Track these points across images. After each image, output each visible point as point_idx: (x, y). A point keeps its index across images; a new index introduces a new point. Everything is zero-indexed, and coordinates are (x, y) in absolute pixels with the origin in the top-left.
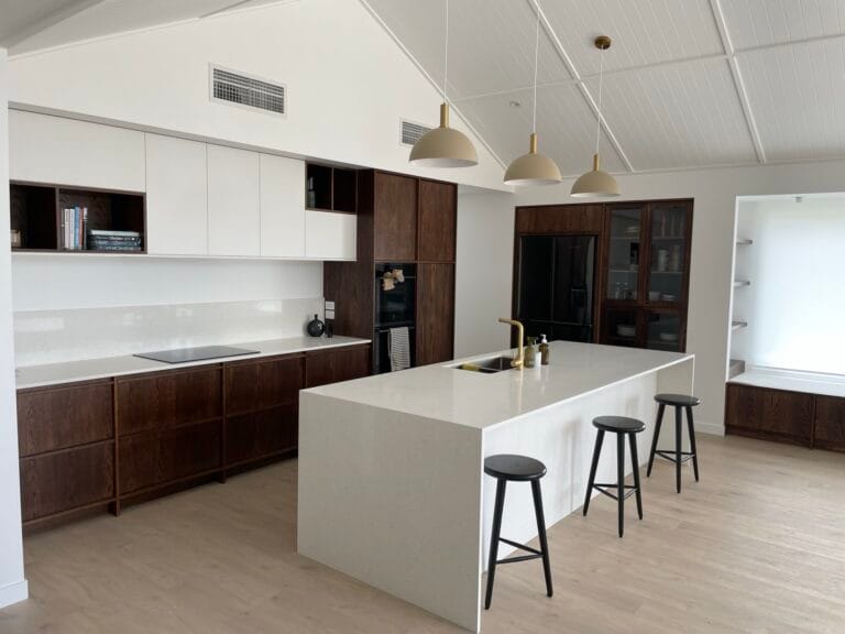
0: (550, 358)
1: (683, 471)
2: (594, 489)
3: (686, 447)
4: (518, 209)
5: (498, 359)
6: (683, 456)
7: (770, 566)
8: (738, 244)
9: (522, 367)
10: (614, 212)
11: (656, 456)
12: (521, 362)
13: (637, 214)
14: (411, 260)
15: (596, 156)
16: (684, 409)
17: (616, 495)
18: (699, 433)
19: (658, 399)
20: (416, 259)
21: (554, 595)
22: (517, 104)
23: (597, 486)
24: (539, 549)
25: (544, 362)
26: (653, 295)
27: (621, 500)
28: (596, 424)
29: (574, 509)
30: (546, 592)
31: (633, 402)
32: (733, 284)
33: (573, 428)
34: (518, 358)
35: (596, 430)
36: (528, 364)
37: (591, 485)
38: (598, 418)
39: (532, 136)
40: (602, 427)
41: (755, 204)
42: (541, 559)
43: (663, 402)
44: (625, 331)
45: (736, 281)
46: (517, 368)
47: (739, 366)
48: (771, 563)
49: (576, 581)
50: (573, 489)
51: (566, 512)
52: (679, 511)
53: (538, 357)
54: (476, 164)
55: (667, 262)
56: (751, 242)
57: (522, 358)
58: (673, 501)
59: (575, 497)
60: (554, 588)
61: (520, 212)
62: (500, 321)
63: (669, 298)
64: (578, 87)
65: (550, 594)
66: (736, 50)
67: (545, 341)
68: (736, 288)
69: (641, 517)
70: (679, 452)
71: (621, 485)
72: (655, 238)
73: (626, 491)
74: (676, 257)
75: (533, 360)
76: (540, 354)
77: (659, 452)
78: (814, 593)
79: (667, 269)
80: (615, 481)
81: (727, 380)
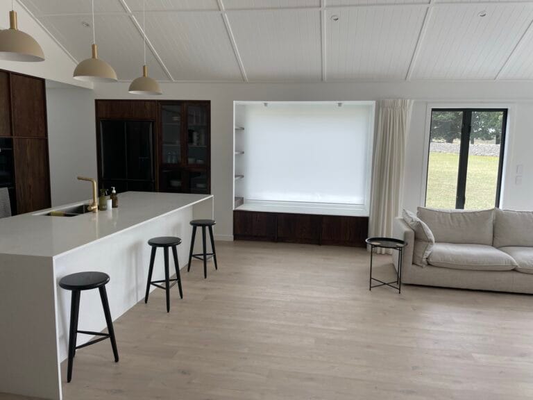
0: (119, 203)
1: (208, 265)
2: (151, 286)
3: (209, 250)
4: (97, 101)
5: (81, 207)
6: (207, 256)
7: (253, 311)
8: (236, 129)
9: (97, 210)
10: (163, 107)
11: (193, 258)
12: (96, 207)
13: (176, 108)
14: (7, 136)
15: (144, 67)
16: (207, 228)
17: (165, 287)
18: (218, 241)
19: (192, 223)
20: (12, 134)
21: (120, 360)
22: (88, 25)
23: (153, 283)
24: (108, 333)
25: (114, 206)
26: (191, 160)
27: (167, 289)
28: (150, 243)
29: (139, 300)
30: (113, 359)
31: (177, 227)
32: (234, 153)
33: (135, 248)
34: (93, 204)
35: (151, 247)
36: (102, 207)
37: (149, 283)
38: (152, 239)
39: (93, 46)
40: (154, 245)
41: (244, 106)
42: (109, 339)
43: (195, 224)
44: (176, 183)
45: (236, 151)
46: (93, 211)
47: (241, 200)
48: (253, 309)
49: (136, 347)
50: (137, 287)
51: (133, 303)
52: (205, 289)
53: (110, 203)
54: (43, 60)
55: (198, 140)
56: (243, 129)
57: (97, 204)
58: (202, 284)
59: (139, 292)
60: (120, 355)
61: (99, 103)
62: (79, 179)
63: (200, 162)
64: (131, 19)
65: (117, 359)
66: (226, 9)
67: (114, 191)
68: (236, 155)
69: (182, 298)
70: (205, 254)
71: (167, 280)
72: (189, 124)
73: (171, 283)
74: (203, 137)
75: (106, 205)
76: (111, 200)
77: (194, 256)
78: (272, 322)
79: (198, 144)
80: (164, 278)
81: (234, 209)
